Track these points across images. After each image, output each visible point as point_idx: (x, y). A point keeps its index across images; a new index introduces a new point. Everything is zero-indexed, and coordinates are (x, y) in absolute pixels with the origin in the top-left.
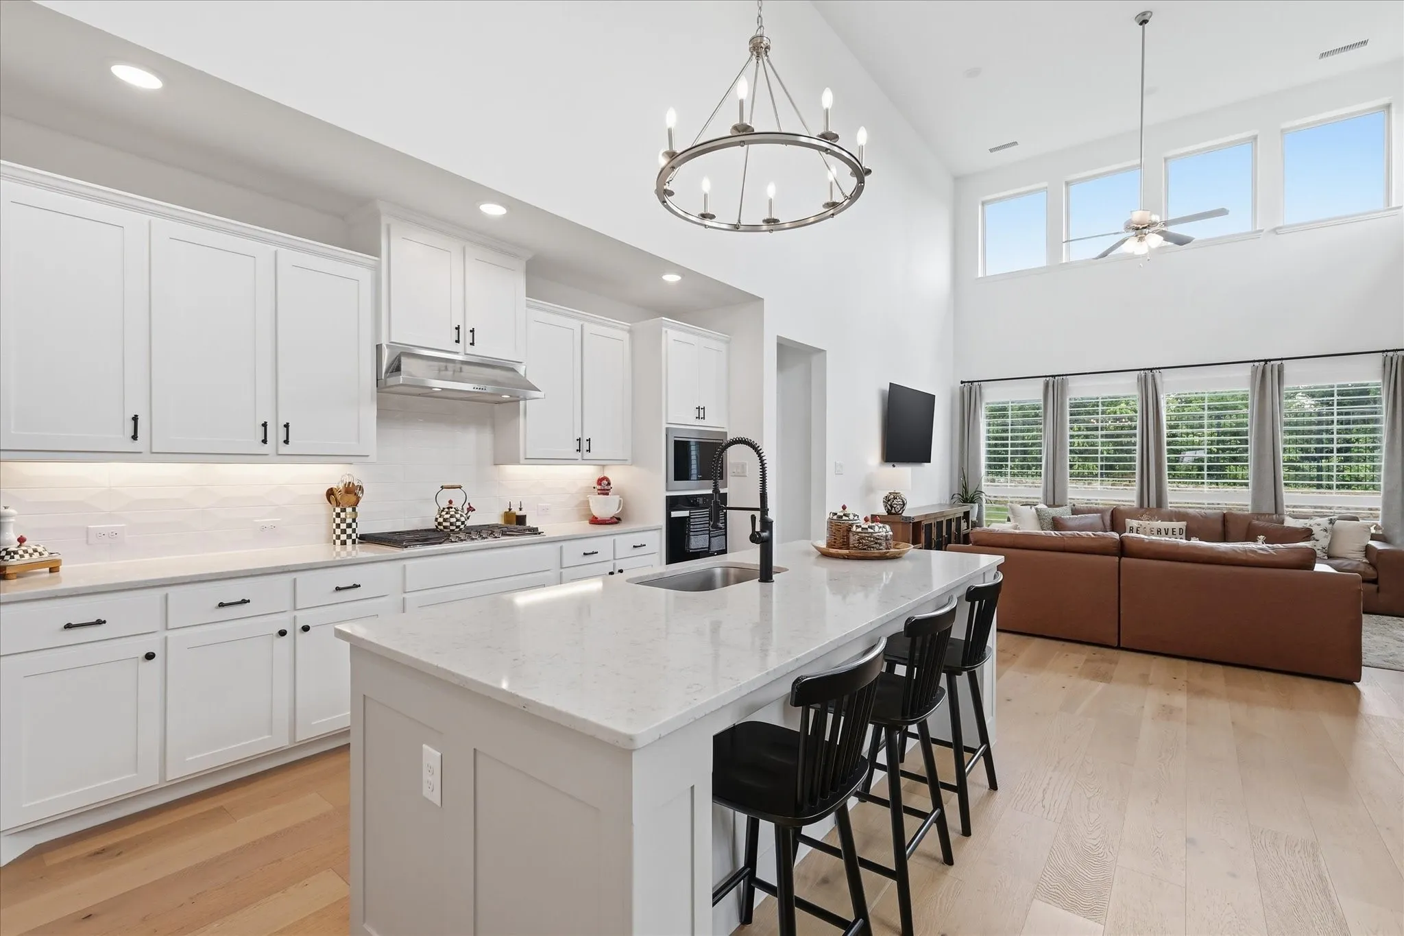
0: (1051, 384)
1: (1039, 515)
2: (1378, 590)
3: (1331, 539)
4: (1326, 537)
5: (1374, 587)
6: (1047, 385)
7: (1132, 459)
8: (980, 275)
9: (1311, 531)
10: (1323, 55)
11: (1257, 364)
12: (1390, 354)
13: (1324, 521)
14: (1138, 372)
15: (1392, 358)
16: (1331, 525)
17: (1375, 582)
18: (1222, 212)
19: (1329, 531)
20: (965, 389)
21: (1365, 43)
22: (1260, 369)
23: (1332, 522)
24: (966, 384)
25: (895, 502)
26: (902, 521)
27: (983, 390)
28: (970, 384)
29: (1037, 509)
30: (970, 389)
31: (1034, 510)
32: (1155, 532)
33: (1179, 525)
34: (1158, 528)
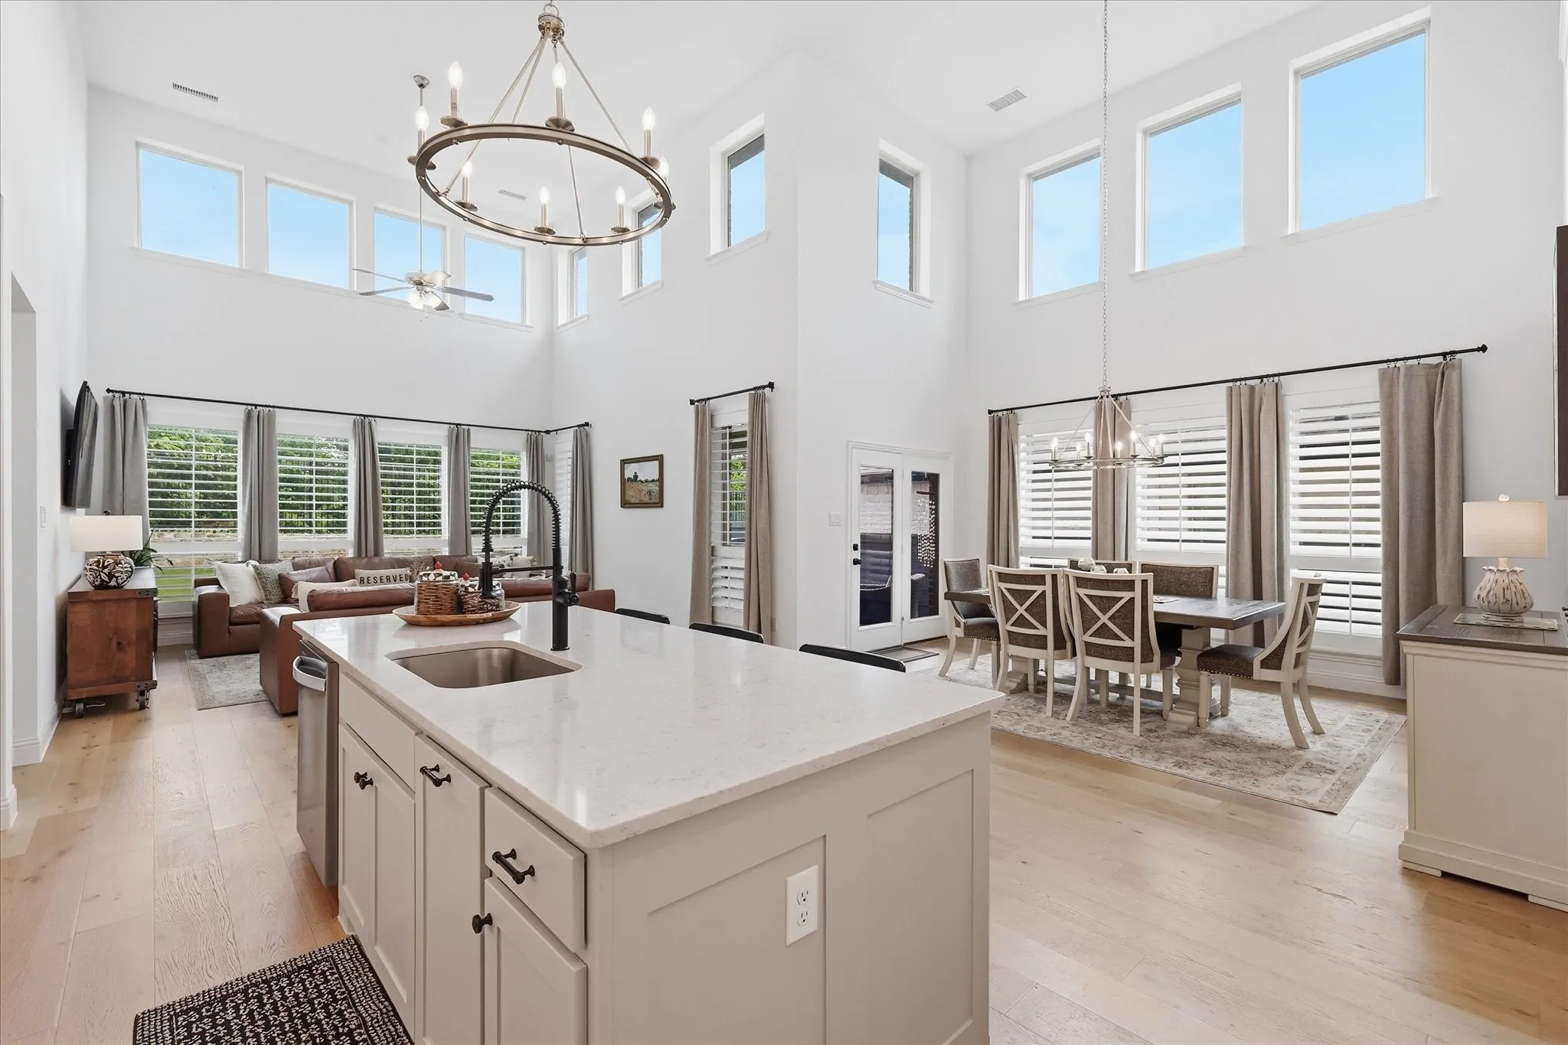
0: (253, 415)
1: (259, 574)
6: (249, 415)
10: (502, 192)
14: (355, 417)
18: (489, 298)
20: (116, 401)
21: (524, 198)
24: (117, 395)
25: (118, 569)
26: (138, 596)
27: (148, 408)
28: (124, 396)
29: (255, 567)
30: (125, 402)
31: (251, 568)
32: (385, 580)
33: (405, 571)
34: (387, 576)
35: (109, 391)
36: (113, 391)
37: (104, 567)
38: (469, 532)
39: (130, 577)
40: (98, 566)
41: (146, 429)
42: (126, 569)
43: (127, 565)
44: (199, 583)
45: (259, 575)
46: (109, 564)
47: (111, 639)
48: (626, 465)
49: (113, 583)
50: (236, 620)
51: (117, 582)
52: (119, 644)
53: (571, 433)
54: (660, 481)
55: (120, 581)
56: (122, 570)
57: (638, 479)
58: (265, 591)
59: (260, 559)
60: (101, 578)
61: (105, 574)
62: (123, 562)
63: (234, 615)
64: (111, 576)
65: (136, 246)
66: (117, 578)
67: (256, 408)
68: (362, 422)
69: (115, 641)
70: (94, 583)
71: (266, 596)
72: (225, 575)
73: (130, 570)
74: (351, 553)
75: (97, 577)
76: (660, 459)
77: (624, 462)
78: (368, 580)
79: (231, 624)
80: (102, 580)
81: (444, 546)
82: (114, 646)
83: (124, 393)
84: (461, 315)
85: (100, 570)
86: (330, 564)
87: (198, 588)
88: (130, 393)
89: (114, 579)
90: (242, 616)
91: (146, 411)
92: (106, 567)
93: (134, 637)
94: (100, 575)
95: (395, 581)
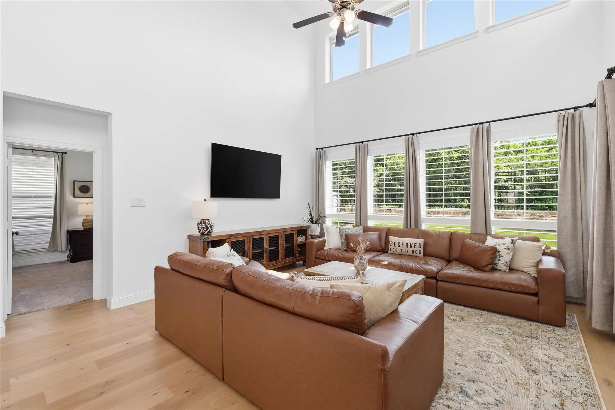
0: (358, 147)
1: (340, 232)
2: (538, 302)
3: (513, 255)
4: (509, 254)
5: (535, 299)
6: (356, 149)
7: (402, 195)
8: (327, 81)
9: (496, 249)
11: (474, 126)
12: (563, 112)
13: (508, 241)
14: (405, 137)
15: (564, 116)
16: (512, 245)
17: (536, 295)
19: (510, 249)
20: (318, 152)
22: (476, 129)
23: (513, 242)
31: (338, 229)
32: (404, 246)
33: (421, 241)
34: (406, 243)
35: (317, 149)
71: (341, 245)
72: (328, 231)
78: (395, 244)
79: (316, 258)
86: (385, 231)
95: (411, 247)
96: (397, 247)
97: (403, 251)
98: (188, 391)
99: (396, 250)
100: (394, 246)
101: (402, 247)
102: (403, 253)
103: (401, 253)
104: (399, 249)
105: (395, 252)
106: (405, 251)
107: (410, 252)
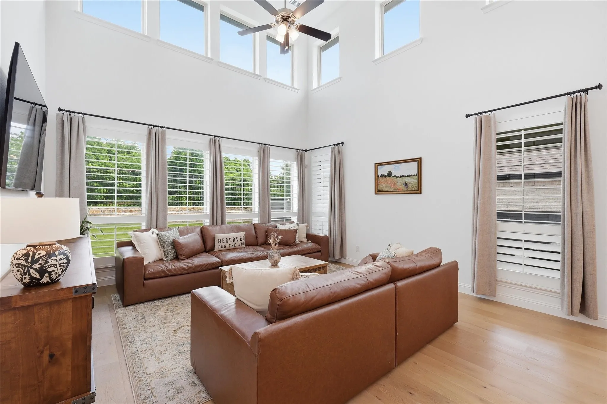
1: (160, 239)
2: (321, 255)
3: (298, 233)
5: (320, 253)
6: (150, 132)
13: (295, 225)
14: (210, 137)
24: (66, 113)
25: (51, 262)
26: (73, 295)
27: (87, 124)
28: (70, 114)
29: (157, 234)
30: (71, 119)
31: (155, 236)
32: (232, 240)
33: (242, 234)
34: (233, 238)
35: (60, 110)
36: (63, 110)
37: (34, 262)
38: (270, 209)
39: (66, 269)
40: (26, 260)
41: (85, 139)
42: (60, 262)
43: (61, 257)
44: (120, 245)
45: (161, 241)
46: (40, 258)
47: (42, 352)
48: (379, 167)
49: (46, 279)
50: (149, 276)
51: (50, 278)
52: (51, 356)
53: (329, 149)
54: (419, 175)
55: (54, 276)
56: (56, 263)
57: (393, 175)
58: (164, 251)
59: (157, 227)
60: (30, 274)
61: (35, 269)
62: (57, 253)
63: (147, 272)
64: (42, 272)
65: (79, 10)
66: (50, 273)
67: (154, 127)
68: (215, 141)
69: (46, 353)
70: (22, 280)
71: (165, 255)
72: (138, 240)
73: (65, 261)
74: (207, 223)
75: (25, 274)
76: (418, 160)
77: (377, 165)
78: (223, 241)
79: (145, 279)
80: (32, 278)
81: (256, 217)
82: (46, 358)
83: (70, 112)
84: (265, 79)
85: (29, 265)
86: (198, 230)
87: (119, 249)
88: (74, 112)
89: (47, 275)
90: (153, 273)
91: (85, 126)
92: (37, 261)
93: (69, 344)
94: (28, 271)
95: (238, 241)
96: (225, 243)
97: (231, 246)
98: (410, 393)
99: (225, 246)
100: (223, 243)
101: (230, 242)
102: (231, 247)
103: (230, 248)
104: (227, 245)
105: (224, 248)
106: (232, 246)
107: (237, 245)
